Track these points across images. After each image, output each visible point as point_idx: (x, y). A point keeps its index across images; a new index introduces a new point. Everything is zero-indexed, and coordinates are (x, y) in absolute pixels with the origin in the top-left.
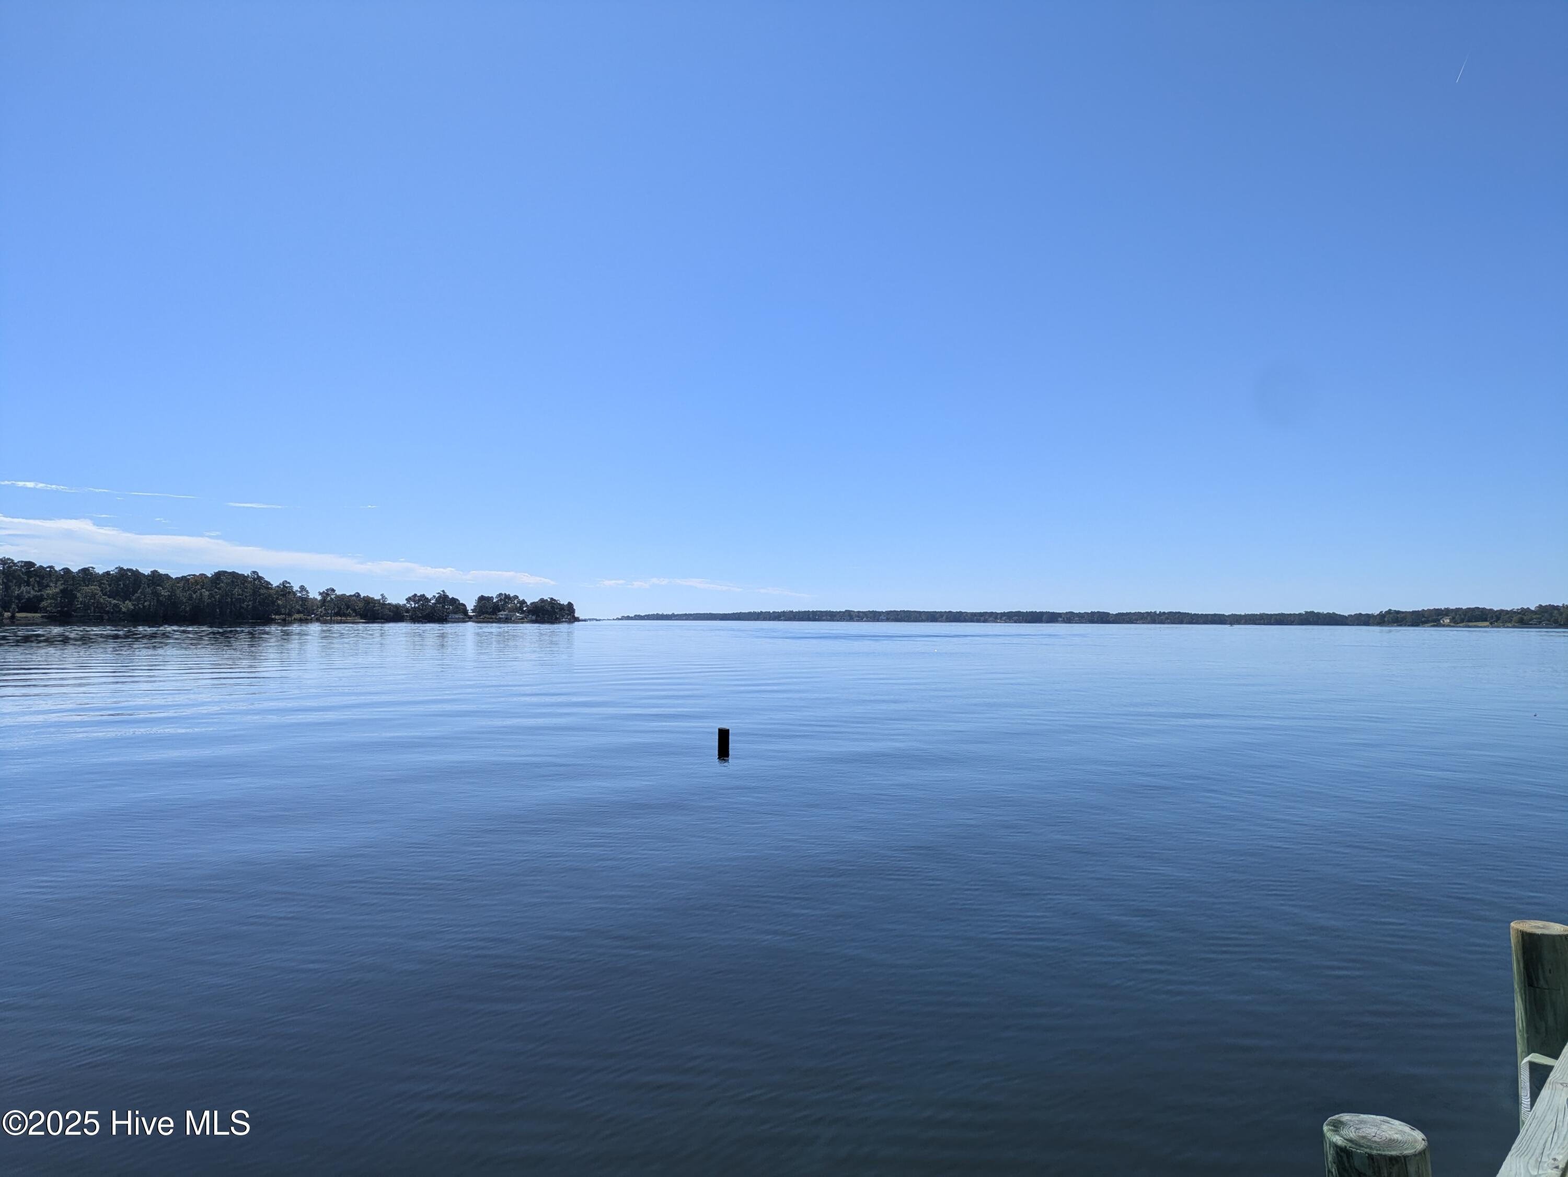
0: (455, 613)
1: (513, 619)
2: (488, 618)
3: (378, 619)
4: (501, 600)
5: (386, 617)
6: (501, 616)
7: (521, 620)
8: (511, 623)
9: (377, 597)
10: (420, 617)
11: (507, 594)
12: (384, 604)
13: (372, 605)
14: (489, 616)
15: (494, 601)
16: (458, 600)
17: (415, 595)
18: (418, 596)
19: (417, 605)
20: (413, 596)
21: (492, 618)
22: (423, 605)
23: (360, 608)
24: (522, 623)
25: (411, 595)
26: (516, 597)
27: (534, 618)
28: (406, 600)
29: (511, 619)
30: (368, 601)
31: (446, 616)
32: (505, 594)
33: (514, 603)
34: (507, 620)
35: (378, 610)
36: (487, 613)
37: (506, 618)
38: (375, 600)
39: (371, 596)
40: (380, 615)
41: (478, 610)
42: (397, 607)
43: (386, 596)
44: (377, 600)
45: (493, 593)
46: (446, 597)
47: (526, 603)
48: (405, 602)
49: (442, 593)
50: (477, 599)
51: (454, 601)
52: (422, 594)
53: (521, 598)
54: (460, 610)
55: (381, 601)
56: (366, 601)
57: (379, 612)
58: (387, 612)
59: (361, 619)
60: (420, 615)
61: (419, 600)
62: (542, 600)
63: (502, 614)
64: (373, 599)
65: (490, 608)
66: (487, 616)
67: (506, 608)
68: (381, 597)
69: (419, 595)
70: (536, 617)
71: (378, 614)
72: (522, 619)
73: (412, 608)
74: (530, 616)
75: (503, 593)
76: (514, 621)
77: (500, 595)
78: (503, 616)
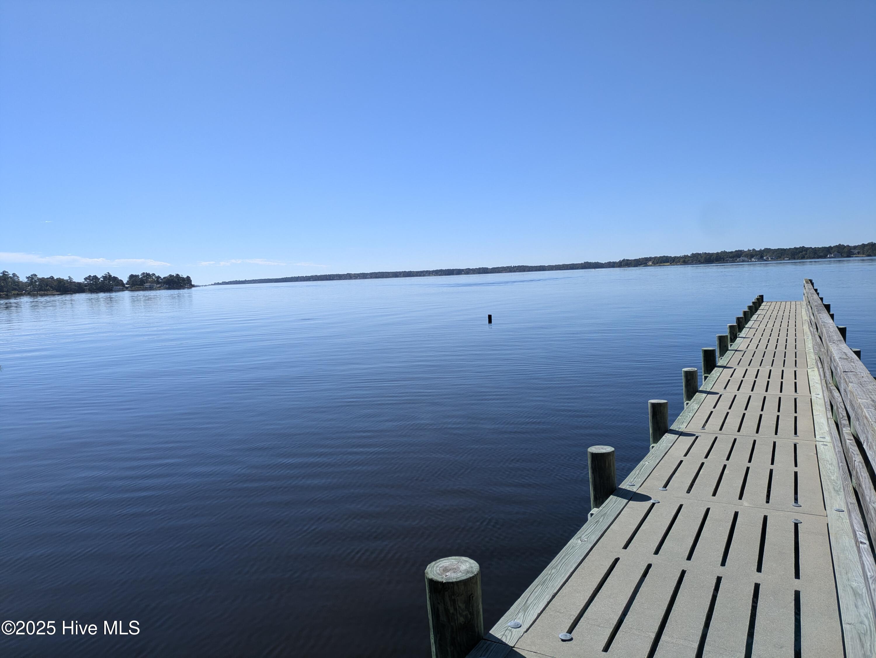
0: (117, 286)
1: (154, 287)
2: (138, 288)
3: (68, 291)
4: (144, 277)
5: (73, 290)
6: (146, 286)
7: (159, 289)
8: (153, 290)
9: (66, 278)
10: (95, 289)
11: (148, 273)
12: (70, 282)
13: (63, 283)
14: (139, 287)
15: (140, 277)
16: (117, 278)
17: (90, 276)
18: (92, 277)
19: (91, 282)
20: (88, 277)
21: (141, 288)
22: (95, 282)
23: (55, 286)
24: (160, 290)
25: (87, 276)
26: (154, 274)
27: (167, 286)
28: (84, 279)
29: (153, 288)
30: (60, 281)
31: (111, 287)
32: (147, 273)
33: (153, 278)
34: (151, 289)
35: (68, 286)
36: (137, 285)
37: (150, 287)
38: (64, 280)
39: (62, 278)
40: (69, 289)
41: (131, 283)
42: (79, 284)
43: (72, 278)
44: (66, 280)
45: (139, 273)
46: (110, 276)
47: (161, 278)
48: (84, 280)
49: (107, 274)
50: (128, 277)
51: (115, 278)
52: (94, 275)
53: (157, 275)
54: (119, 284)
55: (69, 281)
56: (59, 281)
57: (69, 287)
58: (73, 287)
59: (57, 292)
60: (95, 288)
61: (93, 279)
62: (171, 276)
63: (147, 285)
64: (63, 279)
65: (139, 282)
66: (138, 286)
67: (148, 281)
68: (69, 278)
69: (92, 275)
70: (169, 286)
71: (68, 288)
72: (160, 287)
73: (88, 284)
74: (165, 285)
75: (145, 272)
76: (155, 289)
77: (143, 273)
78: (148, 286)
